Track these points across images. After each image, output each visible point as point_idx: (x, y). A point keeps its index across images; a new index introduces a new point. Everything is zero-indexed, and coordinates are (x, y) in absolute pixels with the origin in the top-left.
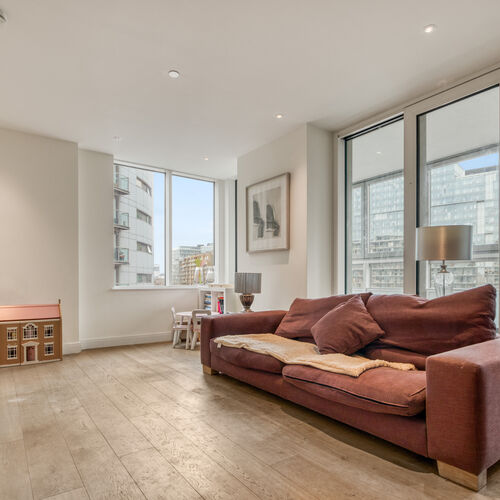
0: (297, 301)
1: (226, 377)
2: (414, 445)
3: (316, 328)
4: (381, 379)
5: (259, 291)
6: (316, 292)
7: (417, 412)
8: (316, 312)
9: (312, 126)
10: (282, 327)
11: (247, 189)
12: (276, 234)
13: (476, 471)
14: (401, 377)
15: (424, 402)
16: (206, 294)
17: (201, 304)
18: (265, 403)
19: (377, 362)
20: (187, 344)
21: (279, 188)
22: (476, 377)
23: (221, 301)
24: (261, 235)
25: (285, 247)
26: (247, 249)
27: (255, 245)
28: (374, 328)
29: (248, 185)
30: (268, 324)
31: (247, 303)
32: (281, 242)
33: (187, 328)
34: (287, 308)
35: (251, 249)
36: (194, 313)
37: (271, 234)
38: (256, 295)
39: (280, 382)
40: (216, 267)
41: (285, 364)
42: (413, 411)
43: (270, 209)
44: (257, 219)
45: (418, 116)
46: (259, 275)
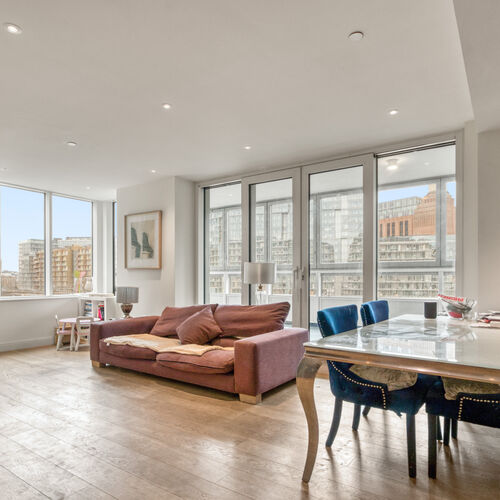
0: (167, 309)
1: (113, 367)
2: (229, 389)
3: (180, 329)
4: (213, 355)
5: (136, 301)
6: (182, 302)
7: (229, 370)
8: (180, 317)
9: (179, 179)
10: (156, 328)
11: (126, 217)
12: (151, 256)
13: (255, 394)
14: (225, 353)
15: (233, 365)
16: (86, 303)
17: (81, 311)
18: (144, 380)
19: (214, 347)
20: (71, 347)
21: (153, 221)
22: (255, 348)
23: (102, 309)
24: (138, 256)
25: (158, 267)
26: (126, 266)
27: (133, 262)
28: (216, 328)
29: (126, 214)
30: (145, 327)
31: (127, 311)
32: (154, 262)
33: (72, 332)
34: (160, 315)
35: (129, 265)
36: (78, 320)
37: (146, 256)
38: (134, 305)
39: (155, 365)
40: (95, 279)
41: (157, 353)
42: (227, 370)
43: (145, 237)
44: (135, 242)
45: (250, 186)
46: (137, 289)
